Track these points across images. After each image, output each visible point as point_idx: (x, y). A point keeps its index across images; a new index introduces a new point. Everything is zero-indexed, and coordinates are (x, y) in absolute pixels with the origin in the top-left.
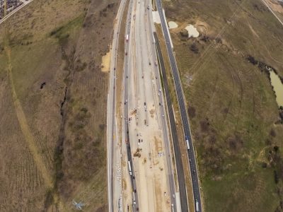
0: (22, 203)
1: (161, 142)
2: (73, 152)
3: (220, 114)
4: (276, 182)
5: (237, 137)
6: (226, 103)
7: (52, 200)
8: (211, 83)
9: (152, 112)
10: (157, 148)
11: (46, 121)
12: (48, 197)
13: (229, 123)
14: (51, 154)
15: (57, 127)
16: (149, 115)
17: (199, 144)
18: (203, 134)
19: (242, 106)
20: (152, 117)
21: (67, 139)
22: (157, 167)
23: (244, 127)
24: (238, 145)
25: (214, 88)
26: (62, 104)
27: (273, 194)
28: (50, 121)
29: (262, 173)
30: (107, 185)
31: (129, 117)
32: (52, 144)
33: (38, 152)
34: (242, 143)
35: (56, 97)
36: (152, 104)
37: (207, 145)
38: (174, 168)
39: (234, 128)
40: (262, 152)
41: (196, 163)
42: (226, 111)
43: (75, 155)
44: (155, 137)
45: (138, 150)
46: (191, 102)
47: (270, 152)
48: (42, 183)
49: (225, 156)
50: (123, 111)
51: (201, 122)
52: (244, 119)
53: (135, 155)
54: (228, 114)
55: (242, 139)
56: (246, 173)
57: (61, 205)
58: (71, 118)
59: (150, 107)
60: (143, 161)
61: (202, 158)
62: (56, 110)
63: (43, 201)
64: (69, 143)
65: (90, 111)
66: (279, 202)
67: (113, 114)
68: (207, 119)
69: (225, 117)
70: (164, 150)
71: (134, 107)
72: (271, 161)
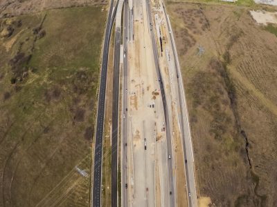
0: (248, 52)
1: (131, 104)
2: (218, 94)
3: (56, 128)
4: (31, 56)
5: (49, 101)
6: (42, 141)
7: (225, 58)
8: (48, 173)
9: (138, 137)
10: (136, 99)
11: (258, 122)
12: (229, 58)
13: (49, 116)
14: (239, 91)
15: (243, 117)
16: (141, 134)
17: (92, 99)
18: (83, 108)
19: (23, 134)
20: (138, 132)
21: (228, 106)
22: (137, 82)
23: (35, 109)
24: (51, 93)
25: (47, 164)
26: (247, 144)
27: (38, 48)
28: (253, 122)
29: (40, 66)
30: (182, 70)
31: (164, 133)
32: (242, 101)
33: (252, 91)
34: (46, 94)
35: (259, 153)
36: (137, 148)
37: (84, 97)
38: (121, 81)
39: (47, 110)
40: (30, 82)
41: (99, 83)
42: (46, 130)
43: (215, 92)
44: (137, 109)
45: (154, 98)
46: (86, 147)
47: (21, 80)
48: (237, 68)
49: (69, 85)
50: (172, 139)
51: (83, 121)
52: (29, 117)
53: (157, 94)
54: (46, 126)
55: (44, 98)
56: (55, 68)
57: (216, 54)
58: (231, 128)
59: (139, 144)
60: (150, 89)
61: (93, 87)
62: (252, 136)
63: (232, 56)
64: (225, 102)
65: (211, 138)
66: (37, 42)
67: (183, 136)
68: (74, 123)
69: (51, 124)
70: (129, 96)
71: (159, 144)
72: (25, 73)
